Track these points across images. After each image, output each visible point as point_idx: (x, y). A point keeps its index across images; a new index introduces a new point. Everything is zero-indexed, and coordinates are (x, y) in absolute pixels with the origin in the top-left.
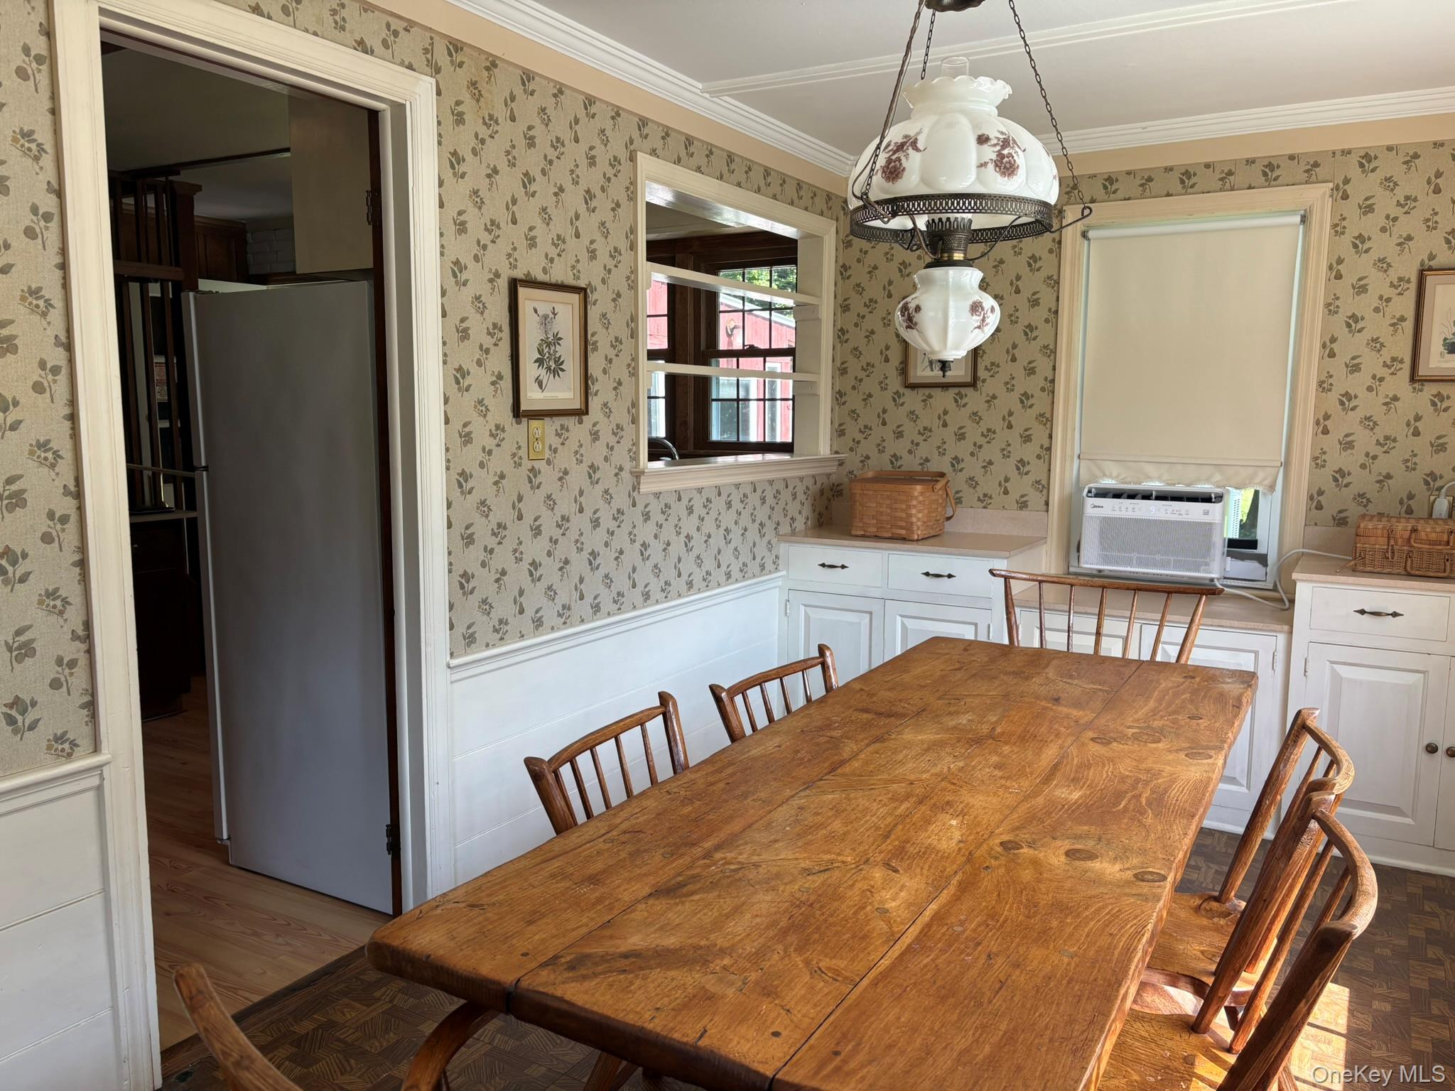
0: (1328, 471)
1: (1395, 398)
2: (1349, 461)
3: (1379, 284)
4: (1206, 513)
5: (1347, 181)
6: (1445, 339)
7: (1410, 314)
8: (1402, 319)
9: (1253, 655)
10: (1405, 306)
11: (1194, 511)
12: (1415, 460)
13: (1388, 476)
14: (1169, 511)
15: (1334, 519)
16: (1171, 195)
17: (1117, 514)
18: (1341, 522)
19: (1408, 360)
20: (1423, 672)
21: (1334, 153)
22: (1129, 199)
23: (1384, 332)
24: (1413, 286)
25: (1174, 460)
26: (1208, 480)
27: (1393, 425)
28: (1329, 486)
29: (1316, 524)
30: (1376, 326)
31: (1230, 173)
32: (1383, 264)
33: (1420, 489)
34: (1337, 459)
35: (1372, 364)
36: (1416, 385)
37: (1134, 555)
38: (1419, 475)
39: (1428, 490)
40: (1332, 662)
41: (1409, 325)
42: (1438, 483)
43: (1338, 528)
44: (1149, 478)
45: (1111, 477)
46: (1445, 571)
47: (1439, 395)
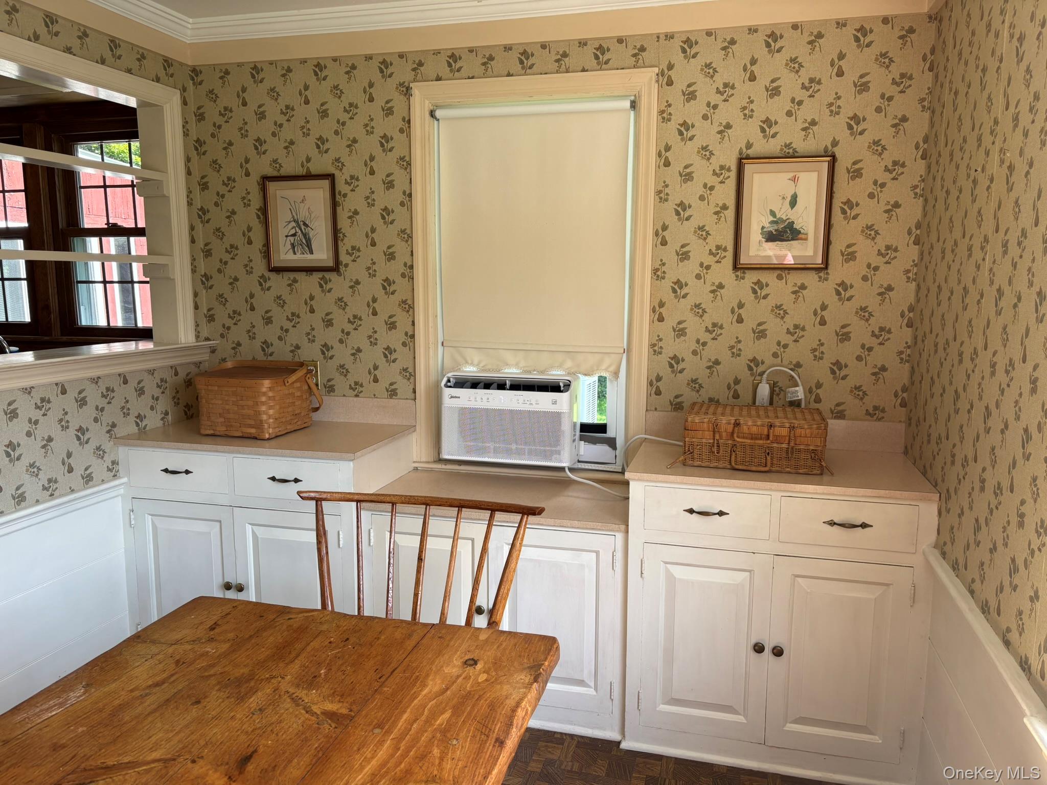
0: (664, 358)
1: (721, 286)
2: (683, 348)
3: (703, 172)
4: (555, 403)
5: (670, 67)
6: (763, 228)
7: (731, 202)
8: (724, 207)
9: (594, 554)
10: (726, 194)
11: (542, 401)
12: (740, 346)
13: (717, 362)
14: (521, 401)
15: (671, 404)
16: (512, 75)
17: (473, 404)
18: (677, 406)
19: (730, 248)
20: (750, 571)
21: (658, 37)
22: (473, 78)
23: (709, 221)
24: (733, 174)
25: (529, 348)
26: (560, 366)
27: (719, 312)
28: (665, 372)
29: (656, 409)
30: (702, 214)
31: (565, 55)
32: (706, 152)
33: (745, 375)
34: (672, 347)
35: (699, 252)
36: (739, 273)
37: (491, 445)
38: (743, 361)
39: (752, 375)
40: (666, 563)
41: (730, 214)
42: (761, 369)
43: (675, 413)
44: (507, 365)
45: (472, 364)
46: (766, 466)
47: (758, 283)
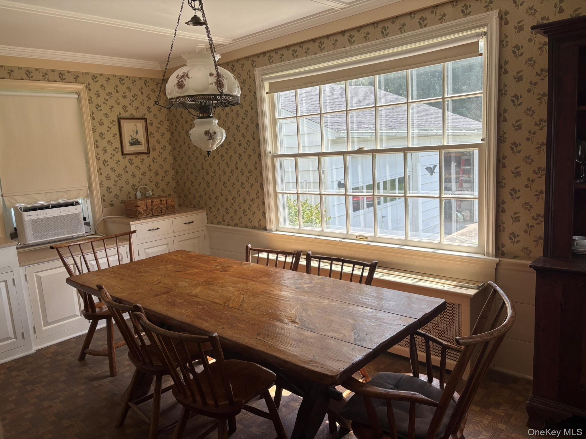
0: (104, 188)
1: (119, 161)
2: (110, 183)
3: (107, 122)
4: (76, 209)
5: (89, 84)
6: (129, 141)
7: (117, 132)
8: (116, 134)
10: (116, 130)
11: (71, 210)
12: (128, 181)
13: (122, 187)
14: (62, 212)
15: (110, 204)
16: (23, 80)
17: (39, 217)
18: (112, 205)
19: (120, 148)
21: (83, 73)
22: (4, 78)
23: (112, 139)
24: (117, 123)
25: (47, 191)
26: (62, 198)
27: (120, 170)
28: (106, 193)
29: (104, 207)
30: (109, 137)
31: (46, 74)
32: (106, 115)
33: (131, 190)
34: (106, 184)
35: (110, 150)
36: (124, 156)
37: (50, 233)
38: (130, 186)
39: (133, 190)
40: (145, 249)
41: (118, 136)
42: (136, 187)
43: (112, 207)
44: (38, 200)
45: (20, 203)
46: (162, 213)
47: (130, 159)
